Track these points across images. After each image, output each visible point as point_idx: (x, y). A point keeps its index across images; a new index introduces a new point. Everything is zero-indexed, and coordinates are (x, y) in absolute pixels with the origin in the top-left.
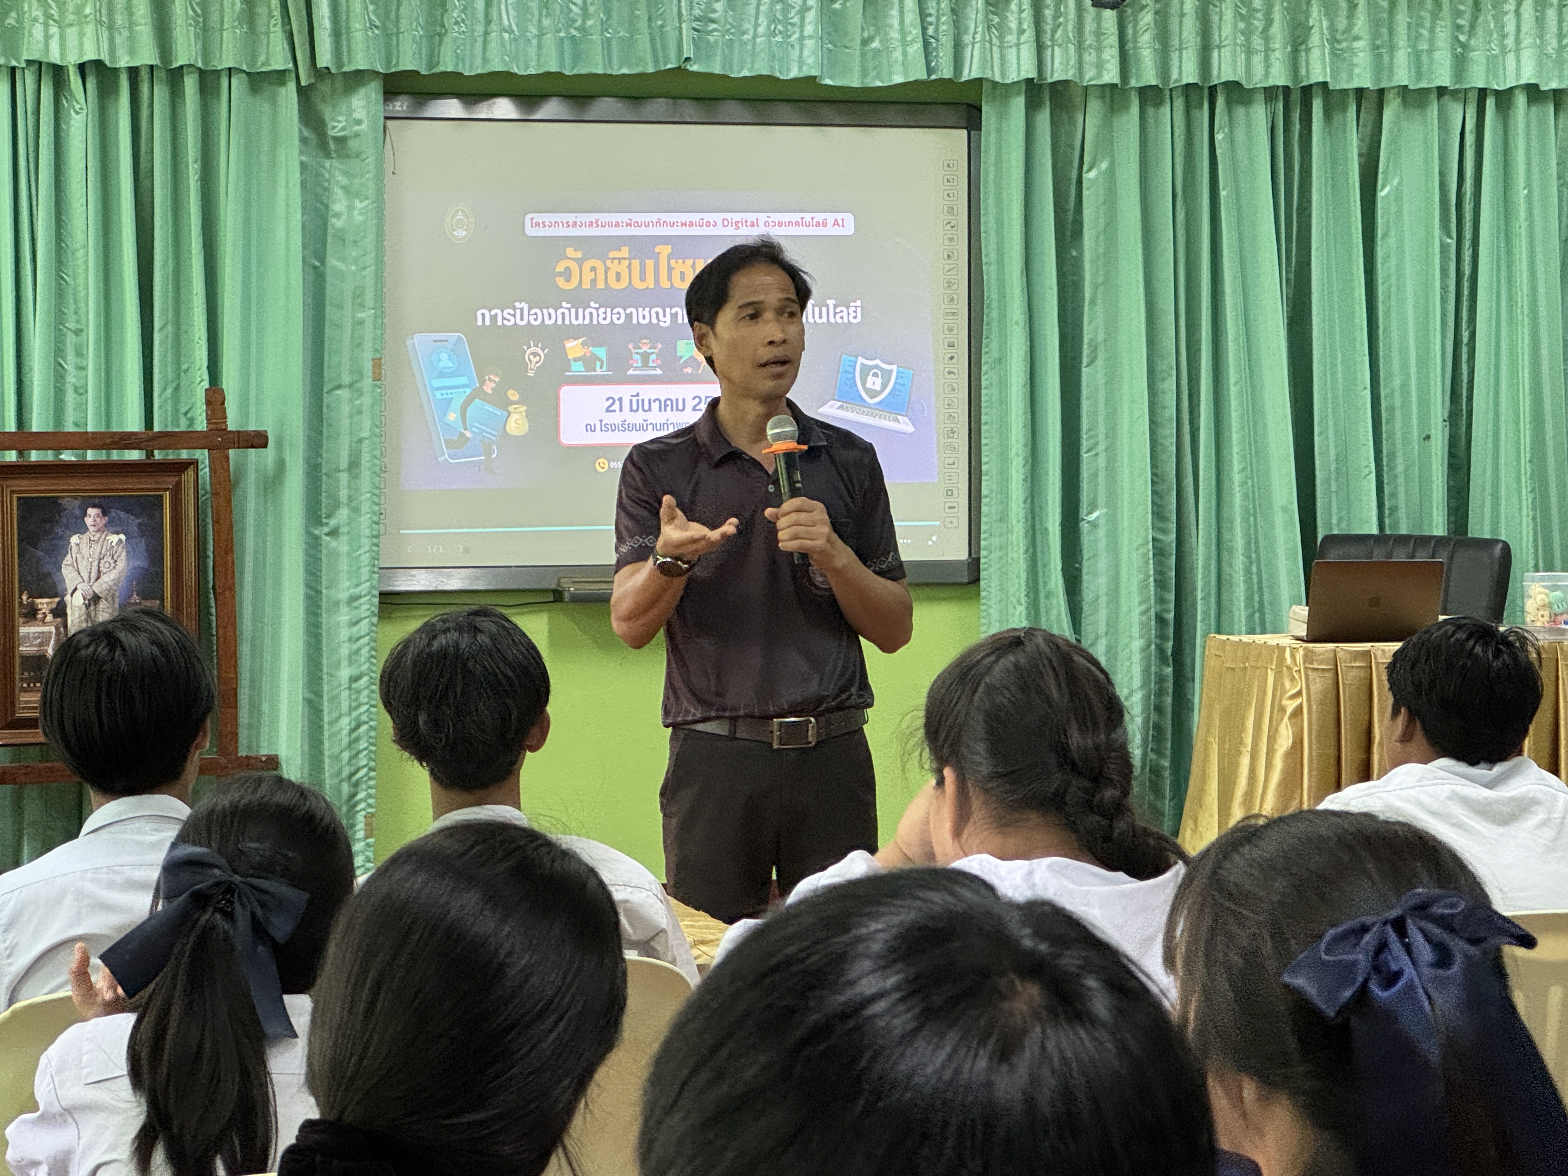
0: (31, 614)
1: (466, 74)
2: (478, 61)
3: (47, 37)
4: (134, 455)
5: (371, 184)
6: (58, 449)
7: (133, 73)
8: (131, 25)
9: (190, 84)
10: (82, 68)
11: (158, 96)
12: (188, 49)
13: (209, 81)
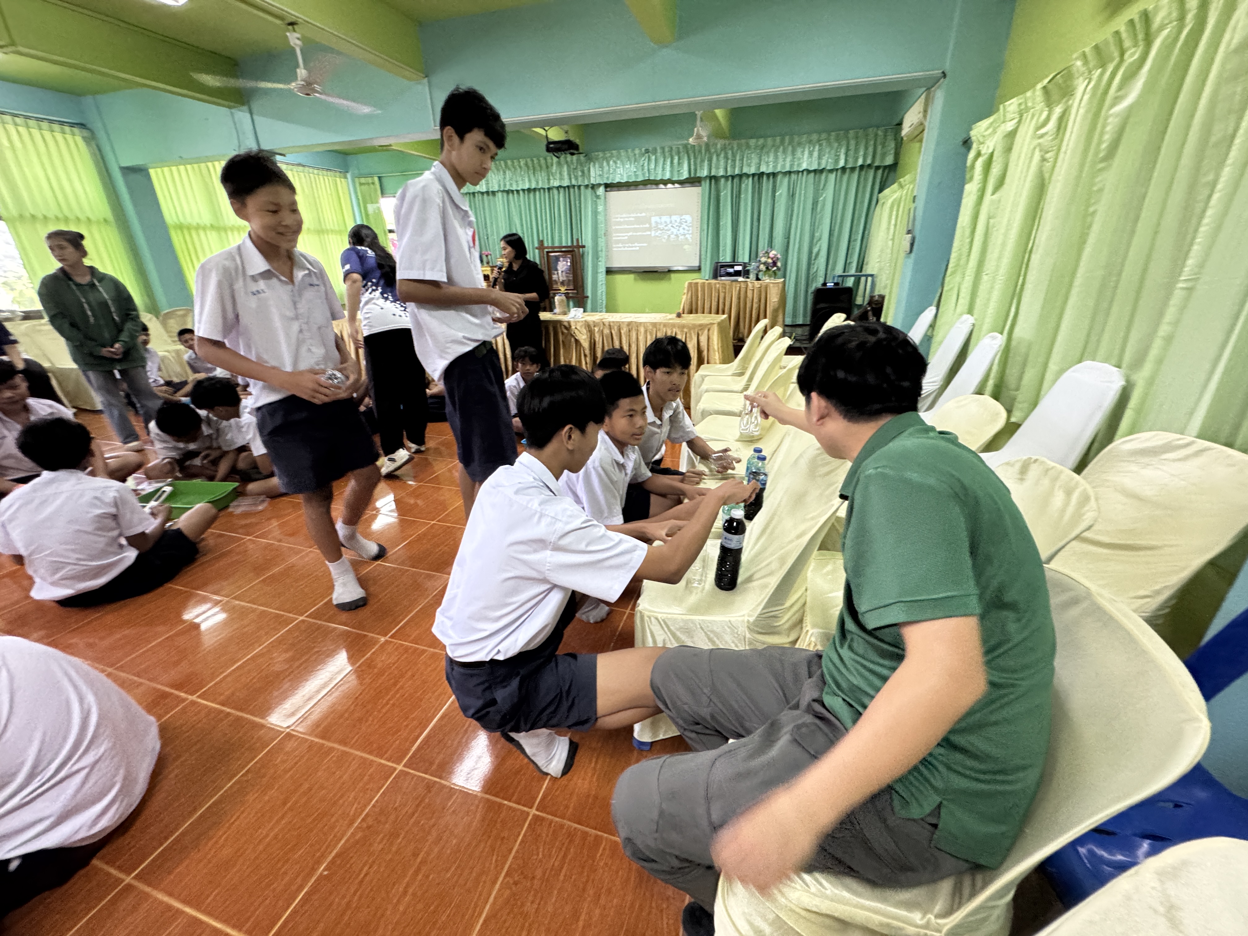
3: (554, 182)
5: (605, 203)
6: (560, 248)
7: (568, 187)
8: (566, 179)
9: (576, 188)
11: (572, 190)
12: (574, 182)
13: (579, 187)
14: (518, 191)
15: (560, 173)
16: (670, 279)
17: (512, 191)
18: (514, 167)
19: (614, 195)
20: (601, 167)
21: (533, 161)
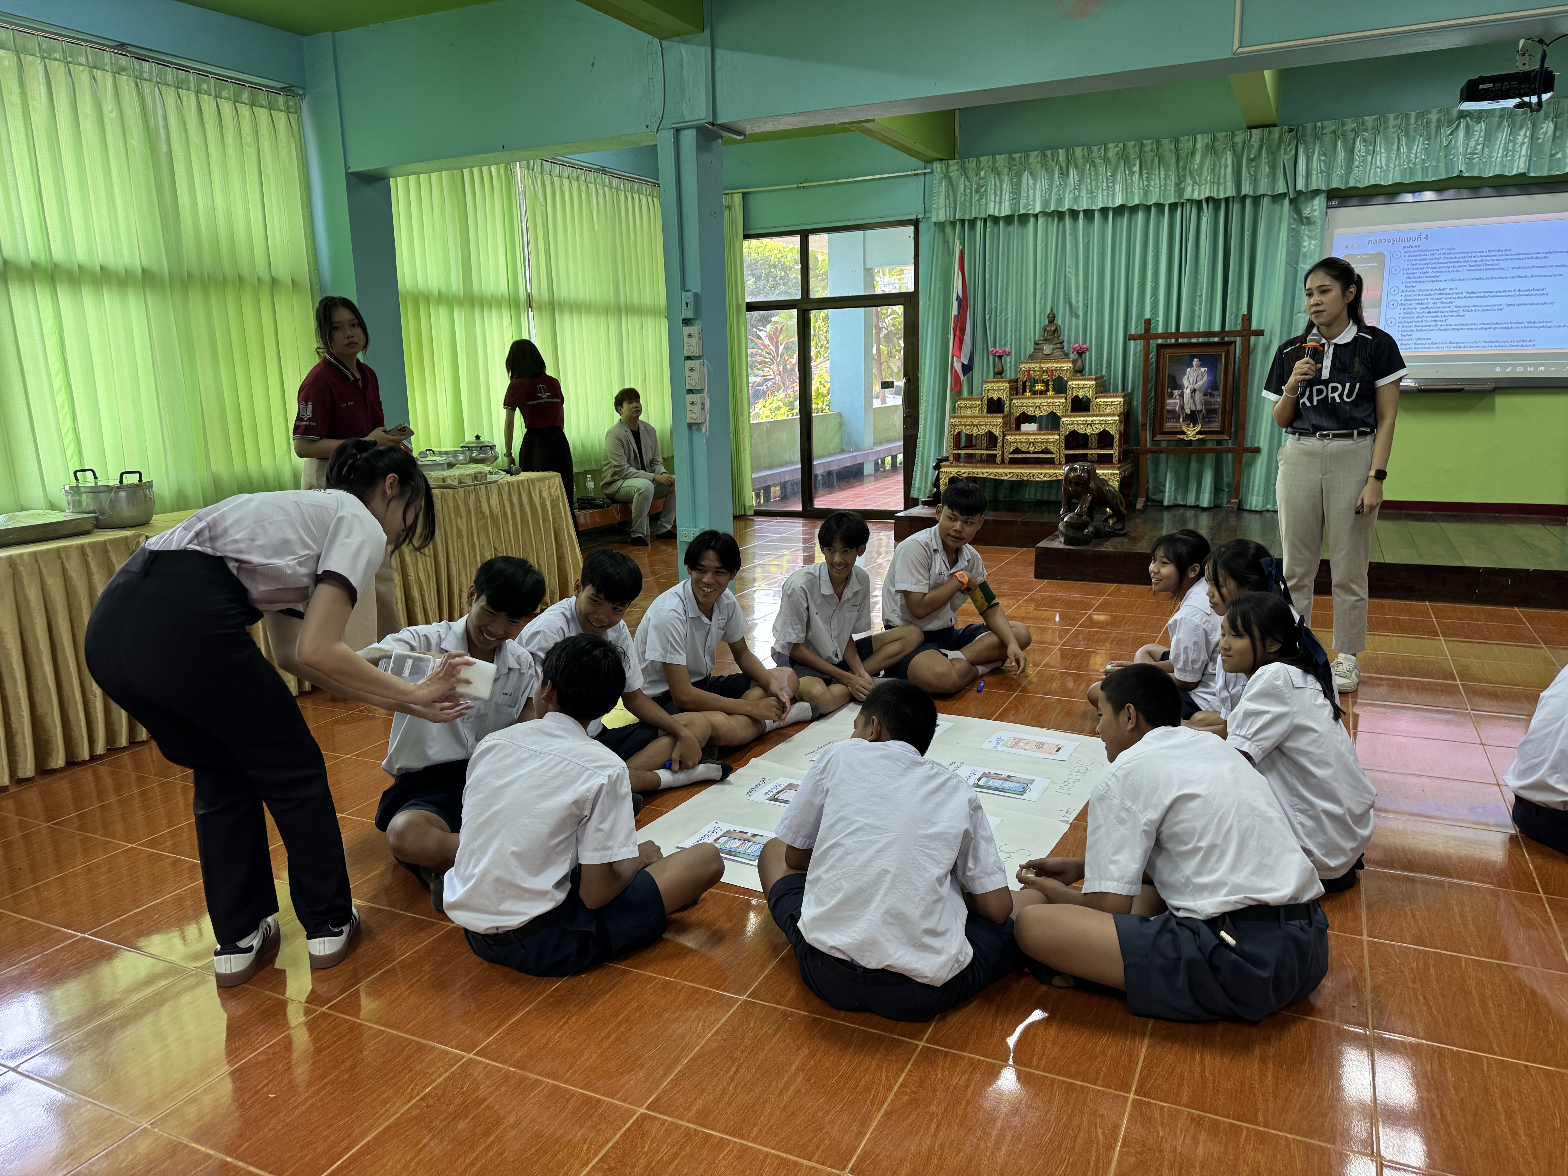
0: (1171, 396)
1: (1361, 187)
2: (1366, 182)
3: (1193, 190)
4: (1216, 339)
5: (1319, 235)
6: (1191, 338)
7: (1227, 200)
8: (1226, 182)
9: (1248, 202)
10: (1208, 199)
11: (1236, 208)
12: (1246, 189)
13: (1256, 200)
14: (1089, 214)
15: (1213, 170)
16: (1492, 408)
17: (1074, 214)
18: (1093, 164)
19: (1347, 214)
20: (1329, 155)
21: (1142, 145)
